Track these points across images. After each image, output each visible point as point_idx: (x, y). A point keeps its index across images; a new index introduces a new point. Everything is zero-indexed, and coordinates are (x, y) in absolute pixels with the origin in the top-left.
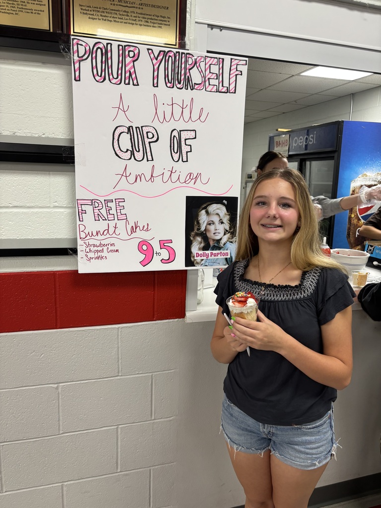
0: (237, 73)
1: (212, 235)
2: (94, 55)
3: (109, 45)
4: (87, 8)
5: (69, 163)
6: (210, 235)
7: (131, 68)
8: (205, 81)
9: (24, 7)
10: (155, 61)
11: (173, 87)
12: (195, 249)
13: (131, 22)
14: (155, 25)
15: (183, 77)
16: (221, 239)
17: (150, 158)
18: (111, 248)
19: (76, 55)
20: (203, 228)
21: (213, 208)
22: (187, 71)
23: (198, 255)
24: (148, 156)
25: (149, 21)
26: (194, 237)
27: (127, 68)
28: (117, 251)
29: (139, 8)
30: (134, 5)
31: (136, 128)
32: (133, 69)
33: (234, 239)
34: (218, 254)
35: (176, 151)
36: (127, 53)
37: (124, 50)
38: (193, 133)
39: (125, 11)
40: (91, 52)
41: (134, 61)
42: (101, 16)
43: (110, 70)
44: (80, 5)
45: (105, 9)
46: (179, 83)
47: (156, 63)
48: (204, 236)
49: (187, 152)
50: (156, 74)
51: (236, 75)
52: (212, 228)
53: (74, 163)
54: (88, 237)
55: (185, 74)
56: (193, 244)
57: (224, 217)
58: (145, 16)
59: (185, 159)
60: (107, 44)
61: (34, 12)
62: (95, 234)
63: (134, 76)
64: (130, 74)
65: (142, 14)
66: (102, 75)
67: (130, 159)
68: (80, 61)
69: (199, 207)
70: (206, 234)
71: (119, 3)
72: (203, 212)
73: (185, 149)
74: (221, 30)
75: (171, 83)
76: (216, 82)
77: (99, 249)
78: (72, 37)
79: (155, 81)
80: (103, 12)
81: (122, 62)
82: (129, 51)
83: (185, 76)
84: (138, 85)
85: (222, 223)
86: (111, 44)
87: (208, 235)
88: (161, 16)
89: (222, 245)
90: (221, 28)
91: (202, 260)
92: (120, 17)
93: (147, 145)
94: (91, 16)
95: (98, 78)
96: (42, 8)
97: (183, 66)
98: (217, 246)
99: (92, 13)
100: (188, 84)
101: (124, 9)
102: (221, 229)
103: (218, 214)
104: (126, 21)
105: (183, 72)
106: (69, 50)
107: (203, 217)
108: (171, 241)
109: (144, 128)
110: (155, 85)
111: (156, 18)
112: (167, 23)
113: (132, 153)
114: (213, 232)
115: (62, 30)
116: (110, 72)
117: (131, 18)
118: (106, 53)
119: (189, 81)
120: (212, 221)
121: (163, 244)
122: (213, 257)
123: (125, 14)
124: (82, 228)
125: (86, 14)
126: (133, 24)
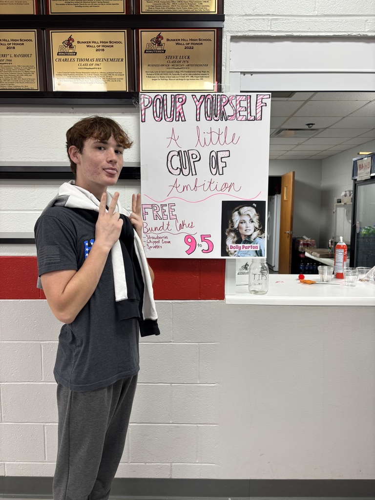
0: (263, 104)
1: (244, 231)
2: (155, 104)
3: (165, 96)
4: (151, 73)
5: (137, 179)
6: (242, 231)
7: (180, 110)
8: (236, 113)
9: (110, 78)
10: (197, 103)
11: (211, 120)
12: (229, 242)
13: (181, 78)
14: (198, 78)
15: (219, 112)
16: (251, 235)
17: (194, 173)
18: (165, 240)
19: (142, 105)
20: (236, 226)
21: (244, 210)
22: (222, 107)
23: (232, 247)
24: (193, 172)
25: (194, 76)
26: (228, 233)
27: (177, 110)
28: (169, 242)
29: (187, 68)
30: (183, 67)
31: (184, 151)
32: (182, 110)
33: (263, 235)
34: (249, 247)
35: (214, 167)
36: (177, 99)
37: (175, 98)
38: (228, 153)
39: (177, 72)
40: (152, 102)
41: (182, 105)
42: (160, 77)
43: (165, 112)
44: (147, 72)
45: (163, 72)
46: (216, 116)
47: (198, 104)
48: (237, 233)
49: (223, 167)
50: (198, 111)
51: (262, 107)
52: (244, 226)
53: (140, 178)
54: (149, 232)
55: (221, 110)
56: (228, 238)
57: (254, 217)
58: (191, 73)
59: (221, 173)
60: (164, 95)
61: (117, 80)
62: (154, 229)
63: (182, 115)
64: (180, 114)
65: (188, 72)
66: (160, 117)
67: (179, 175)
68: (145, 109)
69: (233, 209)
70: (238, 230)
71: (172, 67)
72: (236, 213)
73: (221, 165)
74: (252, 75)
75: (210, 117)
76: (245, 113)
77: (157, 240)
78: (140, 94)
79: (198, 117)
80: (162, 74)
81: (174, 106)
82: (179, 98)
83: (221, 111)
84: (185, 121)
85: (252, 222)
86: (166, 95)
87: (240, 231)
88: (203, 72)
89: (252, 240)
90: (252, 73)
91: (236, 251)
92: (173, 76)
93: (192, 164)
94: (153, 78)
95: (157, 119)
96: (122, 77)
97: (219, 104)
98: (248, 240)
99: (154, 76)
100: (223, 116)
101: (176, 70)
102: (251, 226)
103: (248, 215)
104: (177, 78)
105: (219, 108)
106: (138, 102)
107: (236, 217)
108: (210, 236)
109: (189, 151)
110: (198, 120)
111: (199, 73)
112: (207, 76)
113: (181, 170)
114: (245, 229)
115: (135, 90)
116: (165, 113)
117: (181, 76)
118: (162, 101)
119: (223, 114)
120: (244, 220)
121: (204, 238)
122: (244, 249)
123: (177, 73)
124: (145, 225)
125: (150, 77)
126: (182, 80)
